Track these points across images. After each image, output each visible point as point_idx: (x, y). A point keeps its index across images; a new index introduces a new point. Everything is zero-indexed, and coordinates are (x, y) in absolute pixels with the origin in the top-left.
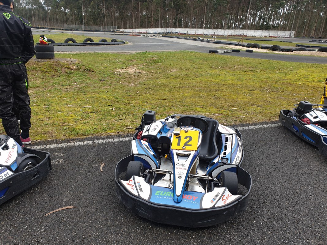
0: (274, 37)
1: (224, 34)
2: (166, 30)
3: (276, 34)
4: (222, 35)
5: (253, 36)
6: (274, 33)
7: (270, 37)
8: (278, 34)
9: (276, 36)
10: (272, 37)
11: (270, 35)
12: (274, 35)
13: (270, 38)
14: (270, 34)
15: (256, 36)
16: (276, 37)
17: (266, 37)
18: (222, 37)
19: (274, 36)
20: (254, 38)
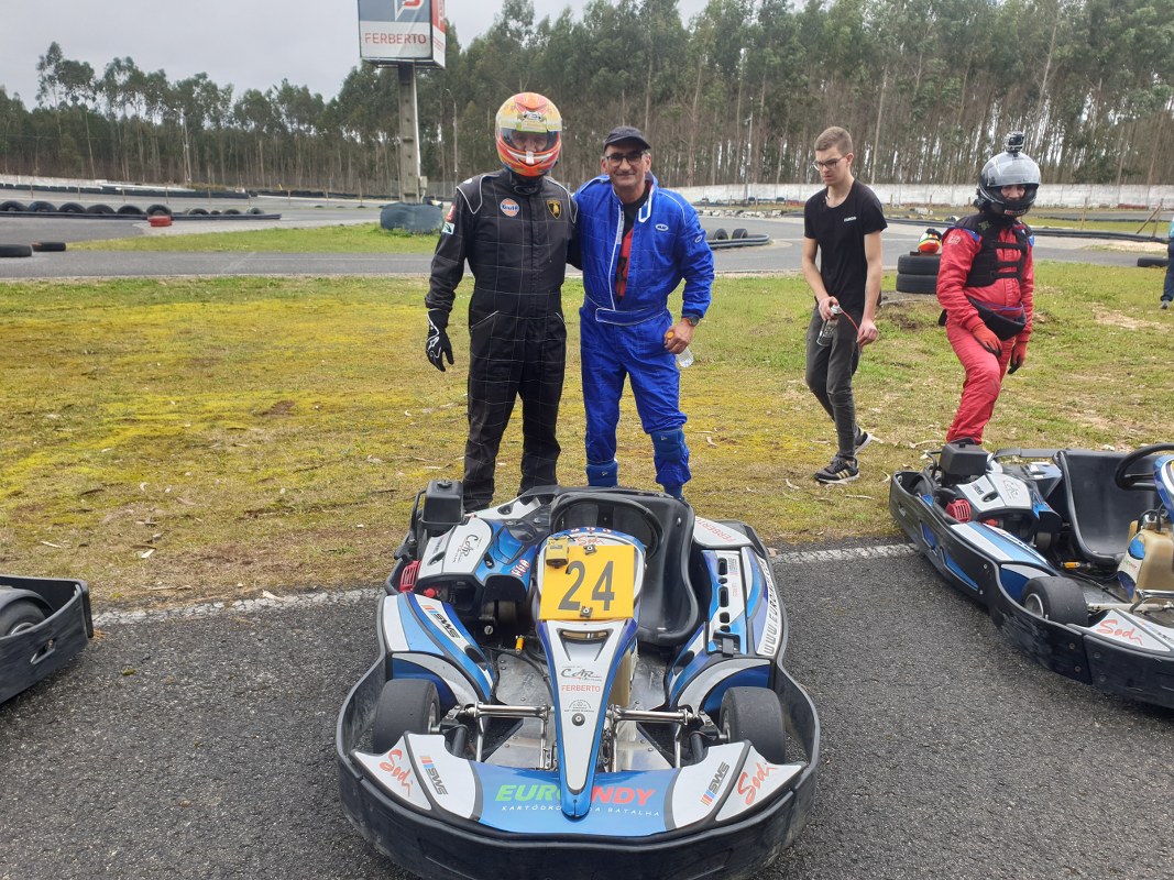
0: (1134, 207)
1: (948, 202)
2: (742, 193)
3: (1143, 196)
4: (942, 206)
5: (1056, 206)
6: (1135, 195)
7: (1121, 206)
8: (1151, 196)
9: (1143, 204)
10: (1127, 207)
11: (1121, 202)
12: (1134, 199)
13: (1121, 211)
14: (1122, 196)
15: (1070, 205)
16: (1143, 208)
17: (1104, 207)
18: (944, 210)
19: (1135, 204)
20: (1062, 212)
